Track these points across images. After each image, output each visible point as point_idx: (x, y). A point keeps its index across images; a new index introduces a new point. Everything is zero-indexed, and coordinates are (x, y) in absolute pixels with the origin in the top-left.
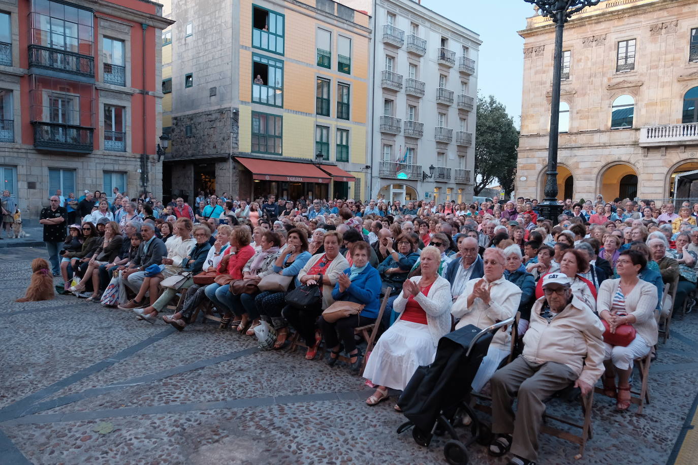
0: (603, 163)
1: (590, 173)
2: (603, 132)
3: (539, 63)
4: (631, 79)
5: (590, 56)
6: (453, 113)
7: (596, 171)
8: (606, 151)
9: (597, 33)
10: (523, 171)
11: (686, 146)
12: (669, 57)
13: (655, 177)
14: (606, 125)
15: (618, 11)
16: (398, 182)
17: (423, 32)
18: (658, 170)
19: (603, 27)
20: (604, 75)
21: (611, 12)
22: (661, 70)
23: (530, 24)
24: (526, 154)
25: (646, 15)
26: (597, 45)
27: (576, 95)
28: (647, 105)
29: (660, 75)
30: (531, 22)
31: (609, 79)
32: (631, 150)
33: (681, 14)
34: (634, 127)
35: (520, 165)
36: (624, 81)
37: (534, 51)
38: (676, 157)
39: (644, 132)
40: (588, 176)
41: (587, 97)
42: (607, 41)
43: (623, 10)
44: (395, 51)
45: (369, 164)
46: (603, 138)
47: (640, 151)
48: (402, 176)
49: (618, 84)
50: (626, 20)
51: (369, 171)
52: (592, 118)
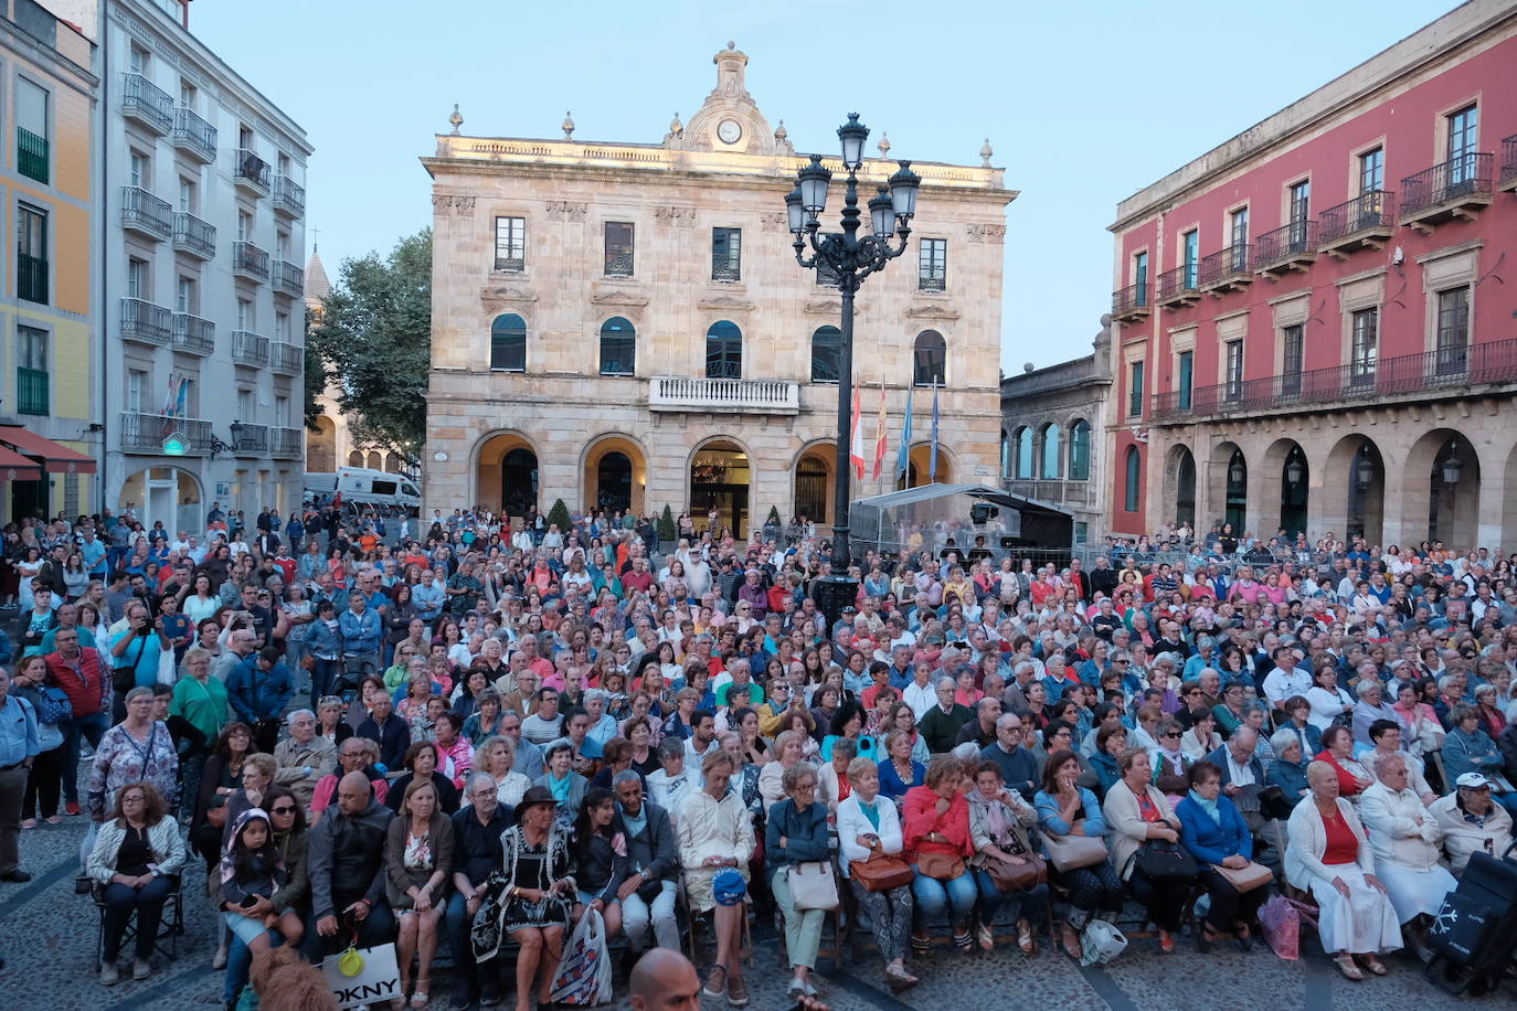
0: (590, 435)
1: (569, 452)
2: (586, 377)
3: (465, 230)
4: (629, 291)
5: (559, 237)
6: (264, 299)
7: (578, 448)
8: (594, 413)
9: (571, 199)
10: (439, 442)
11: (714, 415)
12: (684, 265)
13: (673, 463)
14: (592, 366)
15: (607, 169)
16: (161, 463)
17: (204, 104)
18: (676, 451)
19: (580, 190)
20: (585, 275)
21: (596, 168)
22: (673, 286)
23: (444, 149)
24: (444, 407)
25: (647, 187)
26: (571, 219)
27: (536, 304)
28: (655, 340)
29: (673, 292)
30: (446, 145)
31: (595, 285)
32: (635, 414)
33: (699, 200)
34: (636, 375)
35: (434, 429)
36: (619, 294)
37: (454, 205)
38: (703, 431)
39: (655, 385)
40: (566, 456)
41: (557, 311)
42: (588, 216)
43: (615, 170)
44: (150, 140)
45: (98, 421)
46: (587, 390)
47: (648, 417)
48: (173, 448)
49: (611, 296)
50: (618, 188)
51: (99, 436)
52: (568, 350)
